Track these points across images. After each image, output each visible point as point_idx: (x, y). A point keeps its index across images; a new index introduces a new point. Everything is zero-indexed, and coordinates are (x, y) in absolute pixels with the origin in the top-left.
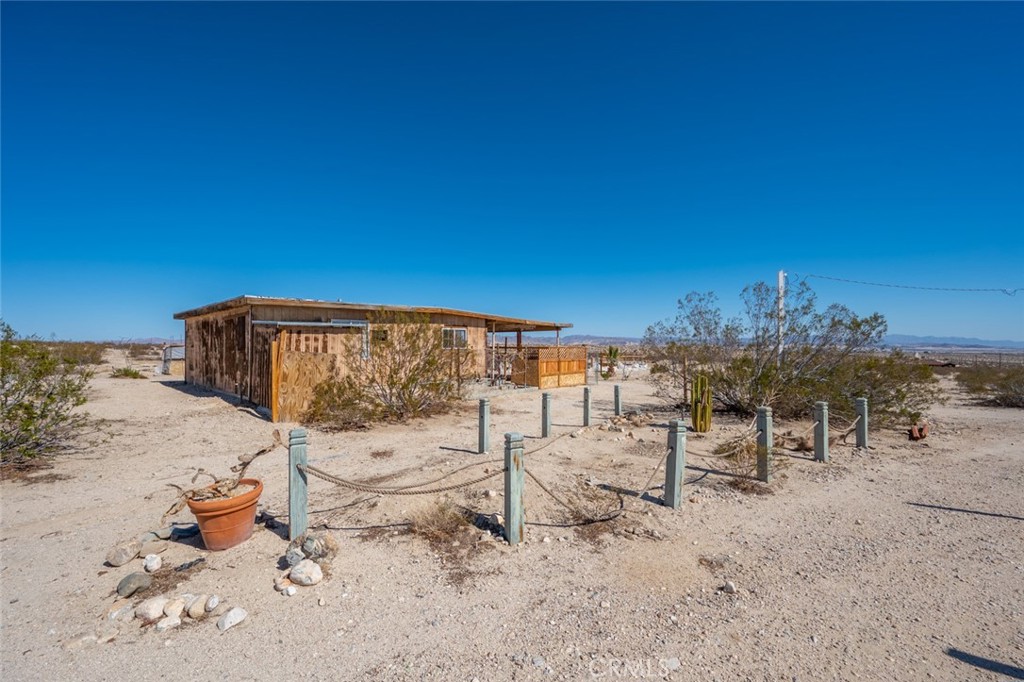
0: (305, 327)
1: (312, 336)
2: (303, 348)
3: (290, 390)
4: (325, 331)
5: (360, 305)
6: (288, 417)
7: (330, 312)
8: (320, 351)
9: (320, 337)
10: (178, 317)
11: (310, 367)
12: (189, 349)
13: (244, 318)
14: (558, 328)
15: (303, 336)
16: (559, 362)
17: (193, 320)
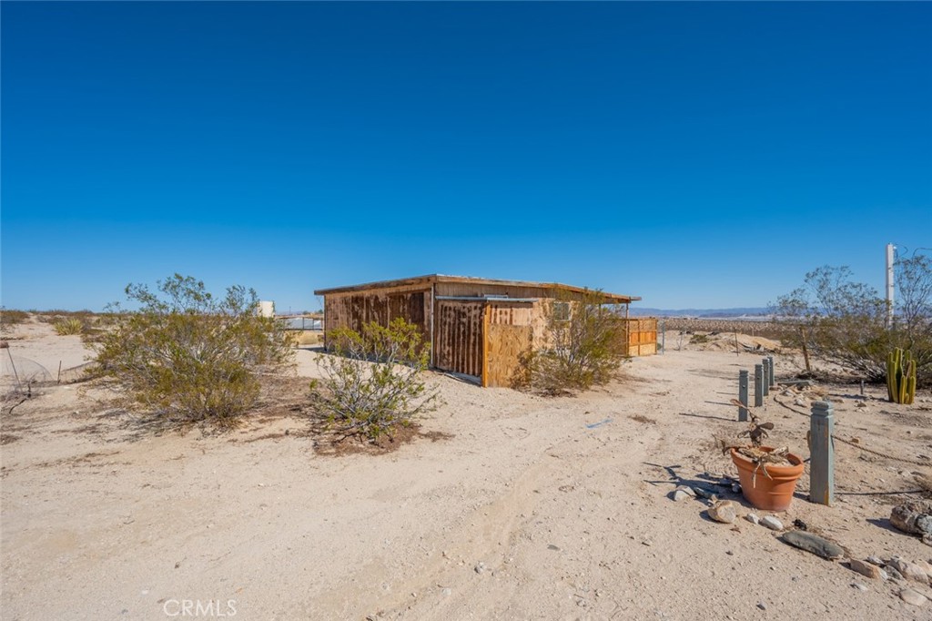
0: (500, 302)
1: (504, 310)
2: (498, 321)
3: (495, 359)
4: (511, 305)
5: (507, 282)
6: (495, 382)
7: (483, 288)
8: (508, 323)
9: (508, 310)
10: (316, 293)
11: (510, 338)
12: (331, 320)
13: (423, 294)
14: (627, 301)
15: (499, 310)
16: (639, 333)
17: (338, 297)
